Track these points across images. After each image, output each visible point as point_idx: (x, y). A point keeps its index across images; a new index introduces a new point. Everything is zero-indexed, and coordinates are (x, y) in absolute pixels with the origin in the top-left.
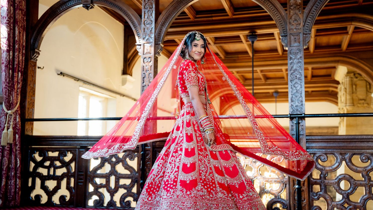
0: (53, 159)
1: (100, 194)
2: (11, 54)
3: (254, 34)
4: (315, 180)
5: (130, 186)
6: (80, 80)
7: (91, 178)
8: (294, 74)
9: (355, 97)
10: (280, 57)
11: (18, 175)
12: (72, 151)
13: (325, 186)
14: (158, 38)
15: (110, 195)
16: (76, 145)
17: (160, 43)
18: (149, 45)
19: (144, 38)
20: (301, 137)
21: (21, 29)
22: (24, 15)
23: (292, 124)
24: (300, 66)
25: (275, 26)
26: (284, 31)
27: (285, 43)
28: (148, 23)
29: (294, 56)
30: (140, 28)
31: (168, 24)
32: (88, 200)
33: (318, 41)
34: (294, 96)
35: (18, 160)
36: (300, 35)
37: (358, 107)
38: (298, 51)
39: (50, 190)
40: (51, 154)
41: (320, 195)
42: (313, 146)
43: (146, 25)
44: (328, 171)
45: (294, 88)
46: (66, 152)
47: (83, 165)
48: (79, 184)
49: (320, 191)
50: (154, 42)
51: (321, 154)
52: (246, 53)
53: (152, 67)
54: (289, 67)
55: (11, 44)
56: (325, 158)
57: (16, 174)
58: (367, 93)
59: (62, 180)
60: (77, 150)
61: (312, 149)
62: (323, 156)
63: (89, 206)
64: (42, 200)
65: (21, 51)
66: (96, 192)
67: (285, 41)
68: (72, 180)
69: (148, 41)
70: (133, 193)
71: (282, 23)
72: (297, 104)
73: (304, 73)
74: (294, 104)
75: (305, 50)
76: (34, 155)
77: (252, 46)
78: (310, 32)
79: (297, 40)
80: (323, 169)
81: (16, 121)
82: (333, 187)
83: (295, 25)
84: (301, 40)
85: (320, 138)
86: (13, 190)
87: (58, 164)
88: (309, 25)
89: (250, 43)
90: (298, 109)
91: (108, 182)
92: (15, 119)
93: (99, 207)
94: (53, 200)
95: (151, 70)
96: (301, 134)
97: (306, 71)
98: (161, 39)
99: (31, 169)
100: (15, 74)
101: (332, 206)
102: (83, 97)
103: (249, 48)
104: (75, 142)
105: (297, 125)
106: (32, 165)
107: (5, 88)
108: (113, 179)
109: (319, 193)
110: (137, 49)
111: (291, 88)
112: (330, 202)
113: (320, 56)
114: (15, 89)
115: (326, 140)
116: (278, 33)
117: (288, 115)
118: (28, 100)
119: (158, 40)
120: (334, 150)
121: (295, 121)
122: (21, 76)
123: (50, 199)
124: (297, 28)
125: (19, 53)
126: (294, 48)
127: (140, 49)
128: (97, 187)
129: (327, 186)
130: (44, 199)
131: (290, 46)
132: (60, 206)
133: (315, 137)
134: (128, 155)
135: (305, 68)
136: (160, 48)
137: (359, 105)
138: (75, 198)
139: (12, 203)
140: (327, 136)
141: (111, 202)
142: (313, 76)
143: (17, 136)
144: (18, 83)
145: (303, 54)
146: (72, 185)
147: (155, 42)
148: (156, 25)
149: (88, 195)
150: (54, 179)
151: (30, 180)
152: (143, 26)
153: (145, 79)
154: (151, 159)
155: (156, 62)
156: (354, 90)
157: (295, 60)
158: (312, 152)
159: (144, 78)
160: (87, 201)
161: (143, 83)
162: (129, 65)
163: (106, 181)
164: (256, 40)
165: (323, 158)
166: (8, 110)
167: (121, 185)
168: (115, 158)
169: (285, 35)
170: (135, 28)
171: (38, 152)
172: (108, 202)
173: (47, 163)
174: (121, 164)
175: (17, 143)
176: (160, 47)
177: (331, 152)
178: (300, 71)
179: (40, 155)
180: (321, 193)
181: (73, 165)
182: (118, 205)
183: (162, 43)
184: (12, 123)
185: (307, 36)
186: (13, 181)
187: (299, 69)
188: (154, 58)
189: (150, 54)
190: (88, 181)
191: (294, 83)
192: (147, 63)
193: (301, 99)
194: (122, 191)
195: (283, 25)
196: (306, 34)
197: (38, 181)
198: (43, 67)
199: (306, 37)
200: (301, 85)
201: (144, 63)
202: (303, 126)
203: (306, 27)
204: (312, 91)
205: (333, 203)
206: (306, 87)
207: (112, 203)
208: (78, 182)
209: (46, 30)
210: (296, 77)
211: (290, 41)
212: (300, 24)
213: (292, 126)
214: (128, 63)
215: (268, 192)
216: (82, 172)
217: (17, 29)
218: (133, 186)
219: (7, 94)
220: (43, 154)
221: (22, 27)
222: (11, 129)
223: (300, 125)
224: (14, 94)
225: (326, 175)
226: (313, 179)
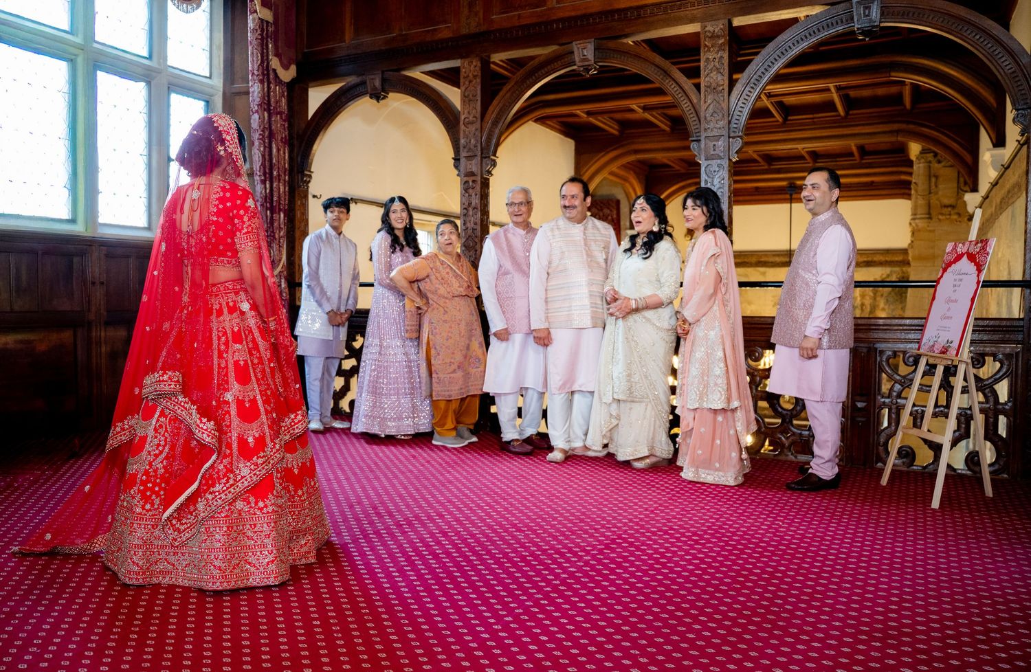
2: (268, 186)
9: (934, 201)
21: (280, 144)
22: (284, 121)
37: (940, 220)
55: (267, 171)
58: (958, 193)
65: (283, 179)
95: (476, 204)
100: (276, 216)
114: (276, 239)
122: (284, 217)
125: (279, 182)
137: (940, 217)
144: (280, 229)
153: (467, 218)
156: (933, 187)
159: (465, 215)
161: (465, 224)
189: (475, 175)
192: (469, 190)
217: (274, 146)
221: (281, 141)
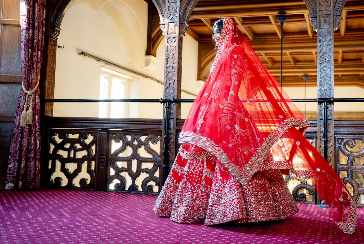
0: (73, 142)
1: (122, 178)
2: (31, 32)
3: (283, 15)
4: (342, 166)
5: (153, 170)
6: (101, 60)
7: (112, 161)
8: (324, 56)
10: (310, 39)
11: (38, 157)
12: (93, 134)
13: (352, 172)
14: (184, 17)
15: (132, 179)
16: (97, 127)
17: (185, 22)
18: (173, 24)
19: (168, 17)
20: (329, 121)
21: (41, 6)
23: (320, 109)
24: (329, 49)
25: (305, 7)
26: (314, 12)
27: (315, 25)
28: (172, 1)
29: (323, 38)
30: (165, 7)
31: (193, 3)
32: (110, 183)
33: (349, 23)
34: (323, 80)
35: (38, 141)
36: (330, 17)
38: (327, 33)
39: (70, 172)
40: (71, 136)
41: (346, 180)
42: (341, 131)
43: (170, 4)
44: (355, 156)
45: (323, 72)
46: (87, 134)
47: (104, 148)
48: (100, 167)
49: (346, 177)
50: (178, 21)
51: (349, 140)
52: (276, 34)
53: (176, 47)
54: (318, 50)
55: (31, 22)
56: (353, 144)
57: (35, 155)
59: (83, 163)
60: (98, 132)
61: (340, 134)
62: (351, 141)
63: (110, 190)
64: (62, 183)
65: (41, 29)
66: (117, 176)
67: (315, 23)
68: (93, 163)
69: (172, 20)
70: (156, 177)
71: (312, 4)
72: (326, 88)
73: (333, 56)
74: (322, 88)
75: (335, 32)
76: (54, 137)
77: (281, 27)
78: (340, 14)
79: (327, 22)
80: (351, 155)
81: (36, 102)
82: (360, 172)
83: (325, 6)
84: (331, 22)
85: (348, 123)
86: (33, 172)
87: (78, 146)
88: (339, 6)
89: (280, 24)
90: (327, 93)
91: (130, 165)
92: (35, 100)
93: (120, 191)
94: (73, 183)
95: (175, 51)
96: (329, 119)
97: (336, 54)
98: (186, 19)
99: (51, 151)
100: (35, 53)
101: (359, 192)
102: (105, 78)
103: (278, 29)
104: (96, 124)
105: (325, 109)
106: (52, 147)
107: (24, 67)
108: (134, 163)
109: (345, 179)
110: (161, 29)
111: (320, 71)
112: (356, 188)
113: (352, 39)
114: (34, 68)
115: (355, 126)
116: (308, 14)
117: (316, 99)
118: (48, 80)
119: (183, 19)
120: (362, 136)
121: (323, 106)
122: (41, 55)
123: (70, 182)
124: (327, 9)
125: (39, 31)
126: (324, 30)
127: (164, 29)
128: (118, 170)
129: (354, 172)
130: (65, 182)
131: (320, 28)
132: (80, 189)
133: (343, 122)
134: (151, 139)
135: (334, 51)
136: (185, 28)
138: (96, 181)
139: (32, 185)
140: (355, 122)
141: (133, 186)
142: (344, 60)
143: (37, 117)
144: (38, 62)
145: (333, 36)
146: (93, 168)
147: (180, 21)
148: (182, 3)
149: (109, 178)
150: (74, 162)
151: (50, 162)
152: (167, 4)
153: (169, 60)
154: (174, 142)
155: (180, 42)
157: (325, 42)
158: (339, 138)
159: (167, 58)
160: (108, 185)
161: (167, 64)
162: (153, 45)
163: (128, 164)
164: (286, 21)
165: (351, 144)
166: (27, 90)
167: (143, 169)
168: (137, 141)
169: (315, 16)
170: (159, 6)
171: (58, 134)
172: (130, 186)
173: (67, 146)
174: (143, 147)
175: (37, 124)
176: (185, 26)
177: (359, 138)
178: (330, 54)
179: (60, 138)
180: (347, 179)
181: (94, 148)
182: (140, 189)
183: (187, 23)
184: (31, 104)
185: (337, 17)
186: (32, 163)
187: (329, 52)
188: (179, 38)
189: (175, 33)
190: (109, 165)
191: (323, 66)
192: (171, 43)
193: (330, 82)
194: (144, 176)
195: (313, 6)
196: (336, 16)
197: (58, 164)
198: (64, 46)
199: (336, 19)
200: (330, 68)
201: (168, 43)
202: (331, 110)
203: (337, 8)
204: (343, 75)
205: (359, 189)
206: (335, 71)
207: (133, 188)
208: (98, 166)
209: (67, 7)
210: (325, 60)
211: (320, 23)
212: (330, 5)
213: (320, 110)
214: (152, 43)
215: (294, 178)
216: (103, 155)
217: (36, 6)
218: (155, 171)
219: (26, 73)
220: (63, 136)
221: (42, 4)
222: (30, 110)
223: (328, 110)
224: (34, 74)
225: (354, 161)
226: (341, 165)
